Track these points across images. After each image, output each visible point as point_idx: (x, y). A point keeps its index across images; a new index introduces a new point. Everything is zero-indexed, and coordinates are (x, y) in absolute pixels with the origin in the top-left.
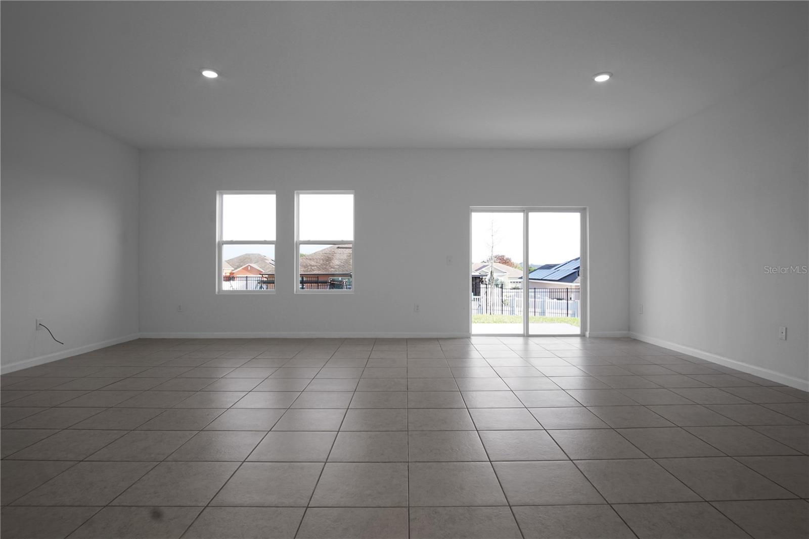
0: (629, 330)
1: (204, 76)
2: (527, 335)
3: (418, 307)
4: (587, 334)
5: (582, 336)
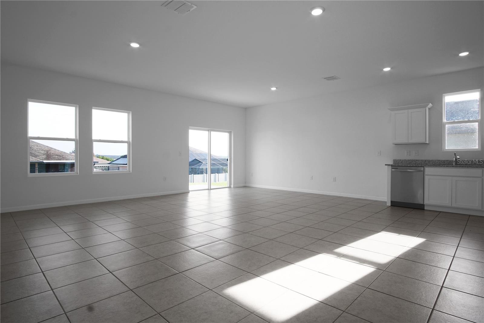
0: (245, 183)
1: (131, 46)
2: (210, 189)
3: (165, 178)
4: (232, 186)
5: (230, 187)
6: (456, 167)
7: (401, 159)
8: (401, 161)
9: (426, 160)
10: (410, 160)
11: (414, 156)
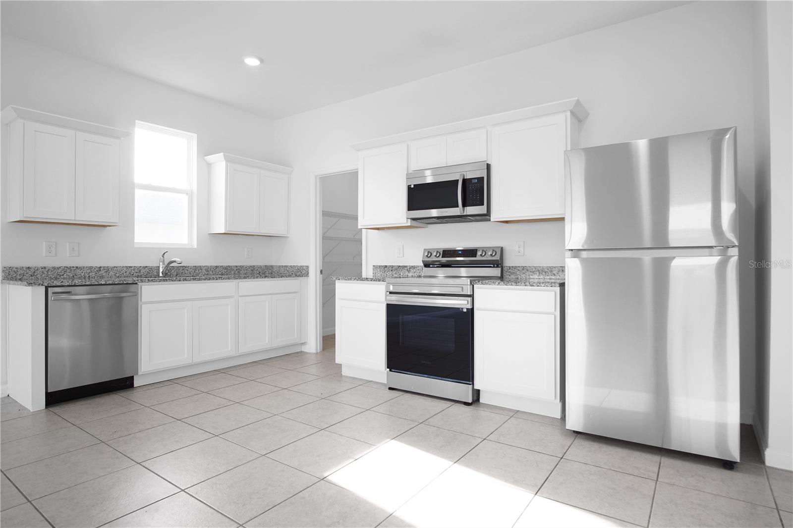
6: (164, 280)
7: (30, 266)
8: (32, 270)
9: (100, 267)
10: (59, 268)
11: (68, 256)
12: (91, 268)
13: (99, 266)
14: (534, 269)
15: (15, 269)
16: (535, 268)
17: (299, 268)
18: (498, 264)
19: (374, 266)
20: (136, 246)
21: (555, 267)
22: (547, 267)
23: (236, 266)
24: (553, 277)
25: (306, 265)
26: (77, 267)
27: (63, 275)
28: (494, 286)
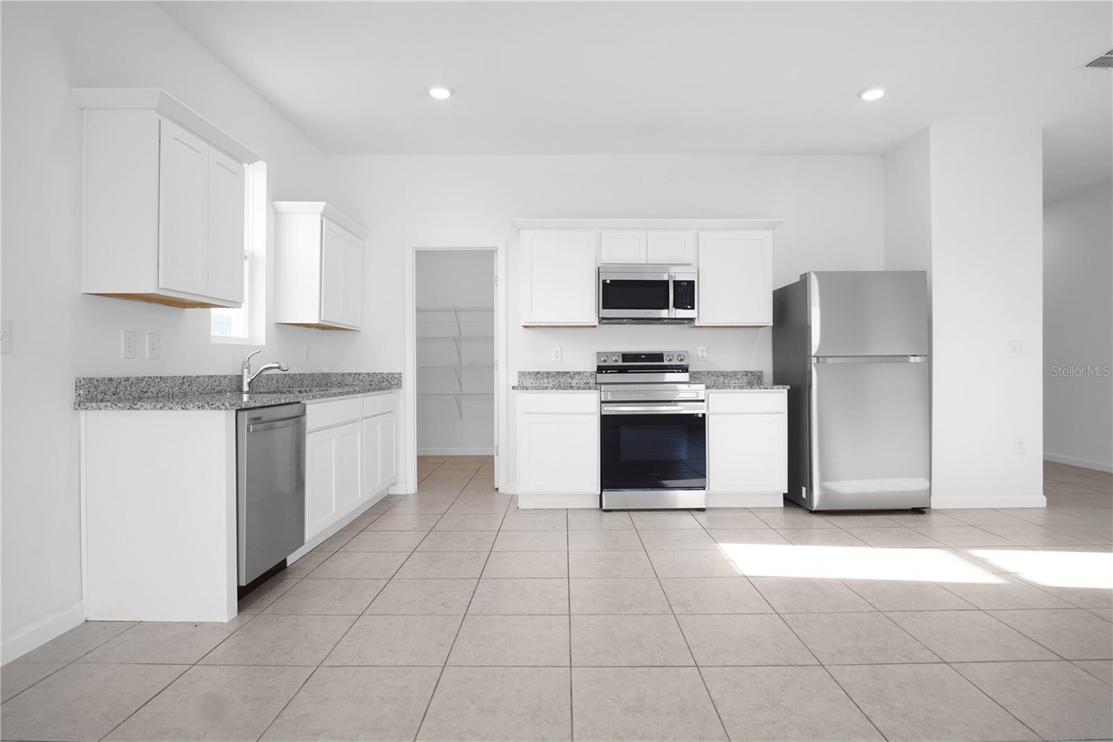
11: (147, 358)
12: (174, 378)
13: (182, 375)
14: (719, 374)
15: (95, 382)
16: (720, 372)
17: (384, 376)
18: (684, 369)
19: (520, 372)
20: (213, 341)
21: (738, 372)
22: (731, 372)
23: (300, 374)
24: (737, 381)
25: (399, 372)
26: (161, 377)
27: (147, 392)
28: (729, 390)
